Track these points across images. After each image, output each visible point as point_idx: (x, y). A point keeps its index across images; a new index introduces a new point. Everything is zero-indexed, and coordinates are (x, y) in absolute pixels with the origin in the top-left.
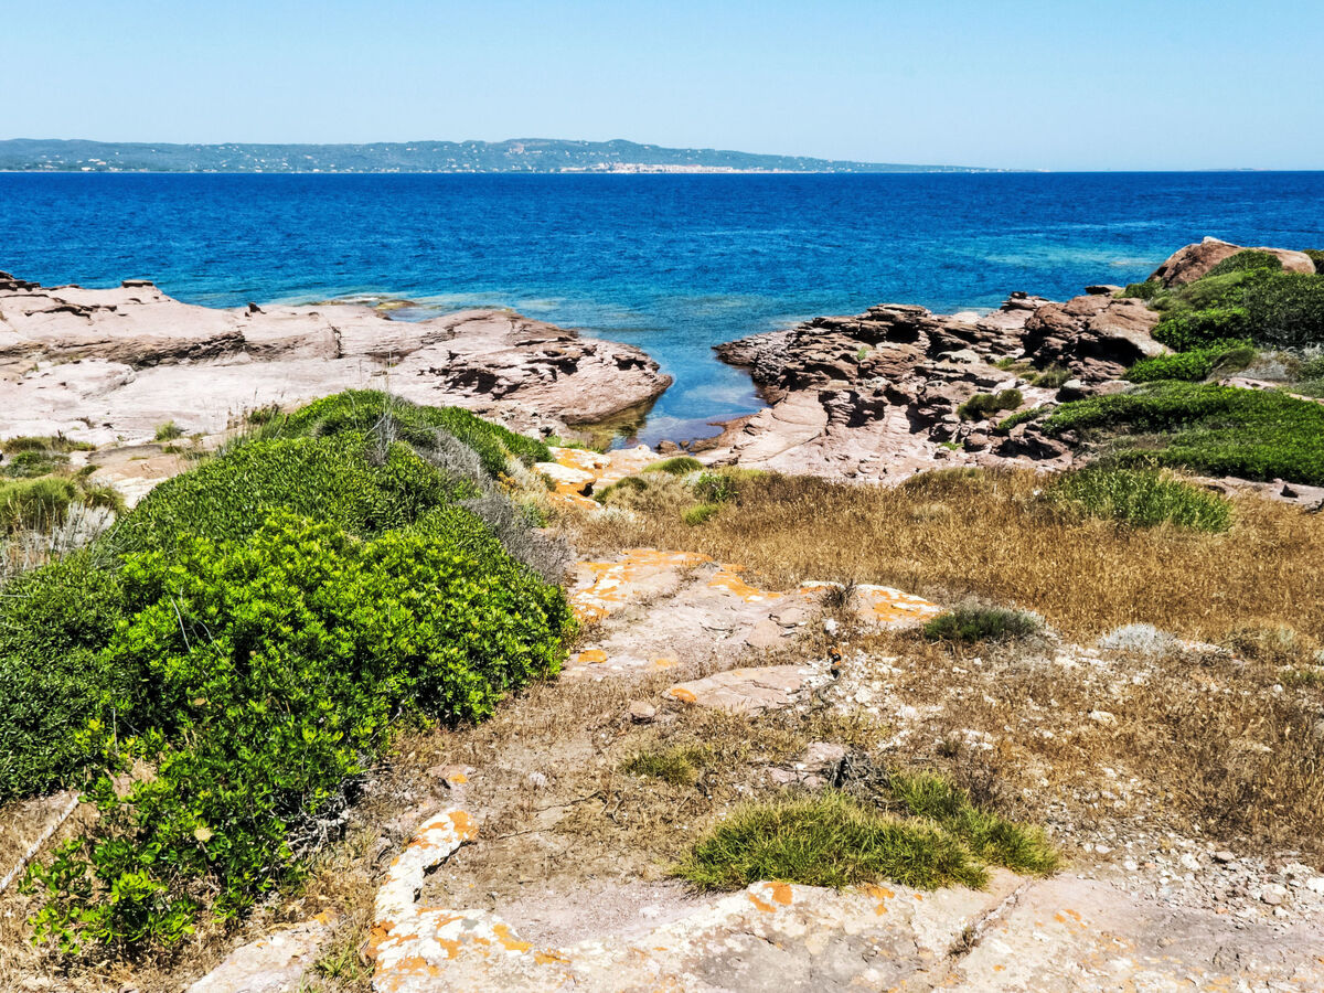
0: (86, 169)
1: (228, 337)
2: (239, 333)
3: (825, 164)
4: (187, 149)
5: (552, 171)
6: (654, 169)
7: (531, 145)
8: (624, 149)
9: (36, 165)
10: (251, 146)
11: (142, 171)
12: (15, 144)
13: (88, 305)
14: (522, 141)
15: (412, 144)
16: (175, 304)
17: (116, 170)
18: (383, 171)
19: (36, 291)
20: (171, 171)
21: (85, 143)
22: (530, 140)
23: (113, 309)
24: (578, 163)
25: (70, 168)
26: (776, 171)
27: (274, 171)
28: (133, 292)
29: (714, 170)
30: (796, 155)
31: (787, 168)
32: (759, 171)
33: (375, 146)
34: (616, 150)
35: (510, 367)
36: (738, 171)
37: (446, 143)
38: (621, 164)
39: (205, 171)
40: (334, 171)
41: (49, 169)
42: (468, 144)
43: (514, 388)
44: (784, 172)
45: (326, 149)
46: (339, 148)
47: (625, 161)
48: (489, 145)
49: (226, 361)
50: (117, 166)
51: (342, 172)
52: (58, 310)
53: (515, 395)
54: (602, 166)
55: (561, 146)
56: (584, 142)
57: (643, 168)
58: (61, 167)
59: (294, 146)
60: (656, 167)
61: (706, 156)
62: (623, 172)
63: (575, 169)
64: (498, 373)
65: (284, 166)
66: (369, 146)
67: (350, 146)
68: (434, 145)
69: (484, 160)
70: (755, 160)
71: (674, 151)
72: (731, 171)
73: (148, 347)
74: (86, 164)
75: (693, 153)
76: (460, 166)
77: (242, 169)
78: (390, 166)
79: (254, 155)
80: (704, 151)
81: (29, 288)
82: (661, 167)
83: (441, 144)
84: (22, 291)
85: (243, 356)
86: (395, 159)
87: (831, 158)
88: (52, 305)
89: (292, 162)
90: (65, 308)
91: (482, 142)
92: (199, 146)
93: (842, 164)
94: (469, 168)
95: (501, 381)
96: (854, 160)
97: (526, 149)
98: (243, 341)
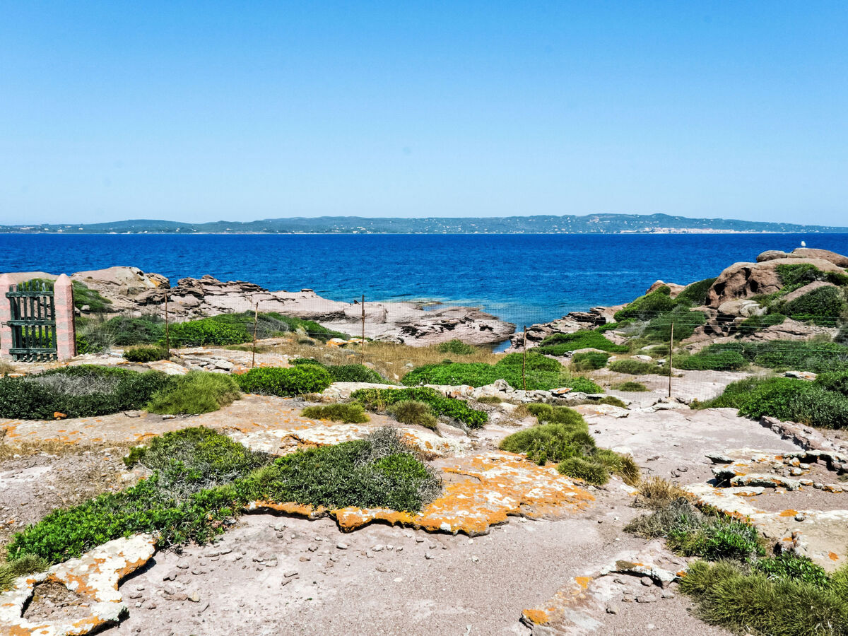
0: (355, 232)
1: (337, 313)
2: (343, 312)
3: (800, 227)
4: (408, 221)
5: (615, 232)
6: (680, 231)
7: (603, 217)
8: (662, 219)
9: (330, 230)
10: (442, 219)
11: (384, 233)
12: (321, 219)
13: (284, 298)
14: (598, 215)
15: (532, 217)
16: (320, 299)
17: (369, 233)
18: (514, 233)
19: (266, 292)
20: (398, 233)
21: (356, 218)
22: (603, 215)
23: (294, 300)
24: (632, 228)
25: (348, 231)
26: (764, 232)
27: (453, 233)
28: (305, 294)
29: (721, 232)
30: (779, 222)
31: (771, 230)
32: (752, 232)
33: (511, 218)
34: (657, 220)
35: (424, 326)
36: (737, 232)
37: (553, 216)
38: (659, 228)
39: (416, 233)
40: (486, 233)
41: (337, 232)
42: (565, 217)
43: (423, 334)
44: (770, 232)
45: (483, 220)
46: (491, 219)
47: (662, 226)
48: (579, 218)
49: (335, 322)
50: (371, 230)
51: (491, 233)
52: (272, 300)
53: (424, 337)
54: (647, 229)
55: (622, 218)
56: (636, 215)
57: (673, 231)
58: (343, 231)
59: (466, 218)
60: (682, 230)
61: (716, 223)
62: (660, 233)
63: (629, 231)
64: (418, 328)
65: (459, 230)
66: (507, 218)
67: (497, 219)
68: (544, 217)
69: (574, 226)
70: (749, 225)
71: (695, 220)
72: (733, 232)
73: (303, 315)
74: (356, 229)
75: (708, 221)
76: (560, 230)
77: (436, 231)
78: (519, 230)
79: (444, 224)
80: (714, 220)
81: (264, 291)
82: (685, 230)
83: (549, 217)
84: (261, 292)
85: (343, 321)
86: (520, 226)
87: (804, 224)
88: (271, 297)
89: (464, 227)
90: (276, 299)
91: (574, 216)
92: (415, 219)
93: (813, 227)
94: (565, 231)
95: (419, 331)
96: (821, 225)
97: (601, 220)
98: (344, 315)
